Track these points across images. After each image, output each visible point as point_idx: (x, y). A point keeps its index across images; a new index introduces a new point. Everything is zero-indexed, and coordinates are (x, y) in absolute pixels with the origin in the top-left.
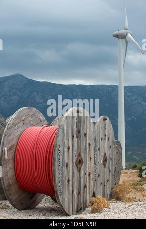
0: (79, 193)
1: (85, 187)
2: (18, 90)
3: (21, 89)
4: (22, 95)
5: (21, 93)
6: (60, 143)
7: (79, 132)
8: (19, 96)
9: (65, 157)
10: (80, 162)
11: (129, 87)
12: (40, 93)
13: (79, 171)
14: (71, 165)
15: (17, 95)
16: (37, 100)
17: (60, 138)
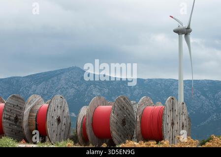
0: (172, 139)
1: (175, 137)
2: (75, 83)
3: (78, 81)
4: (79, 88)
5: (78, 86)
6: (165, 113)
7: (173, 109)
8: (76, 89)
9: (167, 120)
10: (173, 124)
11: (188, 80)
12: (97, 86)
13: (173, 128)
14: (169, 124)
15: (74, 88)
16: (94, 93)
17: (165, 111)
